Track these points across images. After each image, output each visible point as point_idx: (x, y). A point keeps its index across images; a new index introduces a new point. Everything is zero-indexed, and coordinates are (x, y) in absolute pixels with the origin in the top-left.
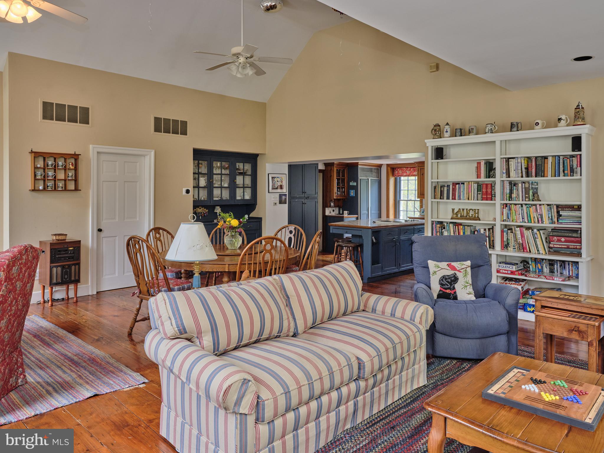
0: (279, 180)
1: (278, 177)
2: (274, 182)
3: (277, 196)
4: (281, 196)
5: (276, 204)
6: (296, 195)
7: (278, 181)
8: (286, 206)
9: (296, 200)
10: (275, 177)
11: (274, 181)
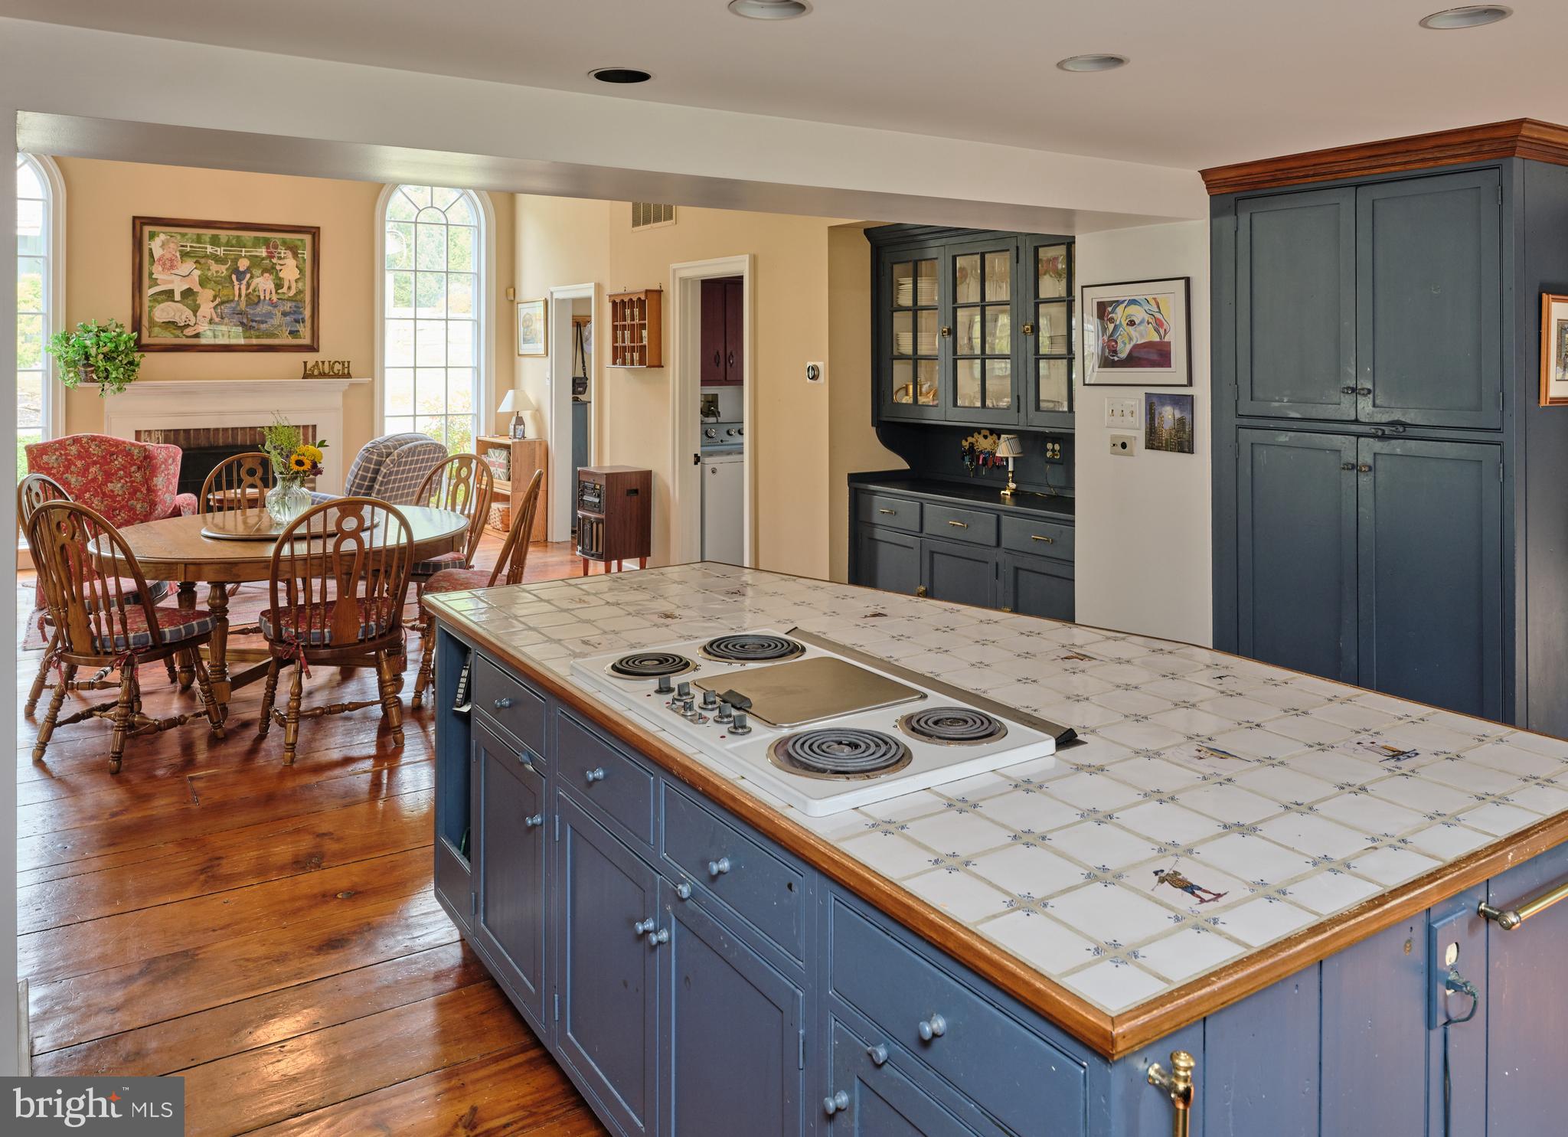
0: (1138, 313)
1: (1133, 302)
2: (1111, 327)
3: (1136, 400)
4: (1152, 405)
5: (1124, 446)
6: (1275, 407)
7: (1132, 323)
8: (1200, 464)
9: (1283, 438)
10: (1118, 303)
11: (1112, 320)
